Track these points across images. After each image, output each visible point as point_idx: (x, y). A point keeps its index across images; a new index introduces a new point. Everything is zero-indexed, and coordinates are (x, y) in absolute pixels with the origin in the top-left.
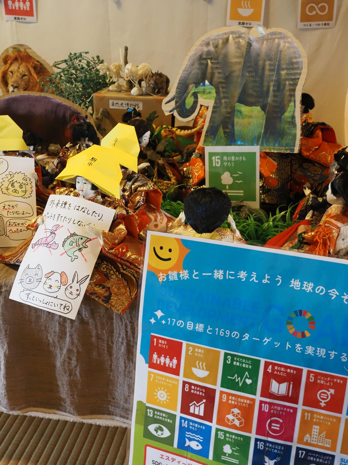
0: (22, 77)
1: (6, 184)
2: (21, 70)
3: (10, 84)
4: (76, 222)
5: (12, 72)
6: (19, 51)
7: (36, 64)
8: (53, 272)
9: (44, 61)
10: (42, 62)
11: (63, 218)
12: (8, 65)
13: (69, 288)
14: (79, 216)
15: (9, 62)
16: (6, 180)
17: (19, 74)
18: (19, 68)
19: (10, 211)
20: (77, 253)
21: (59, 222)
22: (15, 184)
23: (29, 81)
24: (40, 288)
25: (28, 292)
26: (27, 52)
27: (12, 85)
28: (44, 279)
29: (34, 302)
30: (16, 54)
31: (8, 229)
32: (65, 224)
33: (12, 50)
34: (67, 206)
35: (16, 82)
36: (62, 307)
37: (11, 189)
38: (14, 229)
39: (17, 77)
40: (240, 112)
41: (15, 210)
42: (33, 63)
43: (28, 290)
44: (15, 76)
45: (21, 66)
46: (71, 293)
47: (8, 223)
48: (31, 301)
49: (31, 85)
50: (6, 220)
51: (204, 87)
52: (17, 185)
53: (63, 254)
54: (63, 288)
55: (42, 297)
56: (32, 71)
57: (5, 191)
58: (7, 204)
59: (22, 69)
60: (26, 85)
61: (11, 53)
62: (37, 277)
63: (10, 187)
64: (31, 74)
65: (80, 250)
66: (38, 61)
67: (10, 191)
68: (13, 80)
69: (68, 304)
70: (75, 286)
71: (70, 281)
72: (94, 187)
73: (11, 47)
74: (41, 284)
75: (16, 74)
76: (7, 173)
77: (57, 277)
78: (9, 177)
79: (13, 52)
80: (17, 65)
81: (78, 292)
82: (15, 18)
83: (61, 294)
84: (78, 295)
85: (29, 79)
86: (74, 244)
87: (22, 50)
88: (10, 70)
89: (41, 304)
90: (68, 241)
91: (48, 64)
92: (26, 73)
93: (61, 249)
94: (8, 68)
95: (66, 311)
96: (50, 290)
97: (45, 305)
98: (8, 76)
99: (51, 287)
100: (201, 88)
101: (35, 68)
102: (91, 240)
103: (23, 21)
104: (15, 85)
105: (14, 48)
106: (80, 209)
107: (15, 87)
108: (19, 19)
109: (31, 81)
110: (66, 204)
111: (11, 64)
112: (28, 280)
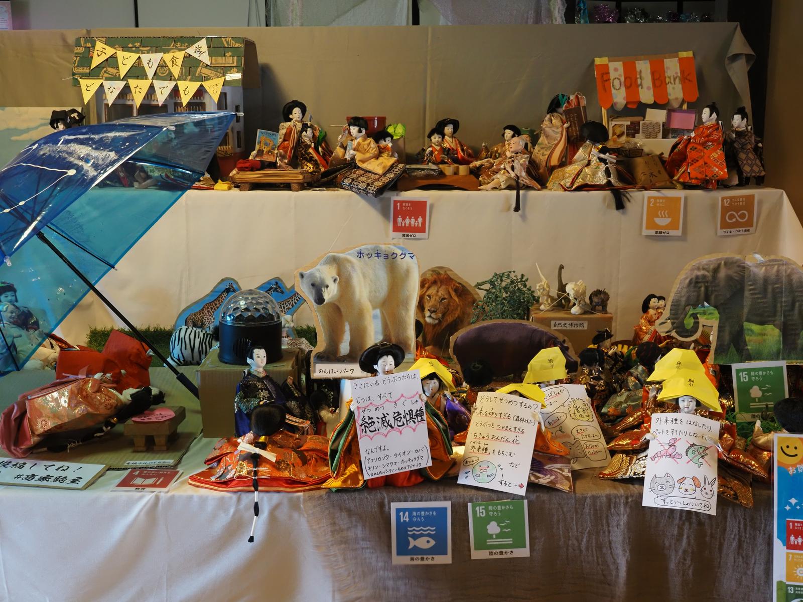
0: (441, 301)
1: (572, 410)
2: (440, 294)
3: (427, 308)
4: (692, 434)
5: (429, 296)
6: (439, 274)
7: (457, 287)
8: (684, 478)
9: (467, 283)
10: (464, 284)
11: (678, 432)
12: (425, 289)
13: (703, 489)
14: (692, 429)
15: (427, 285)
16: (571, 406)
17: (437, 298)
18: (438, 292)
19: (584, 434)
20: (701, 460)
21: (675, 436)
22: (579, 410)
23: (449, 304)
24: (676, 492)
25: (663, 498)
26: (447, 275)
27: (429, 310)
28: (677, 485)
29: (674, 505)
30: (435, 276)
31: (587, 451)
32: (682, 436)
33: (431, 272)
34: (678, 421)
35: (432, 306)
36: (703, 506)
37: (578, 414)
38: (591, 451)
39: (435, 300)
40: (751, 330)
41: (587, 433)
42: (454, 285)
43: (662, 495)
44: (433, 300)
45: (440, 289)
46: (706, 494)
47: (585, 446)
48: (669, 504)
49: (451, 308)
50: (582, 443)
51: (703, 309)
52: (580, 410)
53: (689, 461)
54: (698, 490)
55: (681, 500)
56: (453, 294)
57: (574, 417)
58: (579, 428)
59: (442, 292)
60: (445, 308)
61: (429, 276)
62: (669, 484)
63: (576, 412)
64: (451, 297)
65: (702, 457)
66: (459, 283)
67: (577, 416)
68: (430, 304)
69: (707, 503)
70: (708, 487)
71: (703, 484)
72: (698, 403)
73: (429, 270)
74: (676, 489)
75: (434, 298)
76: (570, 400)
78: (573, 404)
79: (432, 274)
80: (436, 288)
81: (712, 493)
82: (404, 235)
83: (698, 494)
84: (713, 495)
85: (449, 302)
86: (696, 453)
87: (442, 272)
88: (427, 293)
89: (682, 505)
90: (690, 451)
91: (470, 285)
92: (446, 297)
93: (685, 459)
94: (426, 292)
95: (707, 509)
96: (686, 493)
97: (686, 506)
98: (425, 300)
99: (686, 490)
100: (699, 309)
101: (456, 290)
102: (708, 448)
103: (413, 237)
104: (432, 309)
105: (433, 271)
106: (692, 423)
107: (431, 312)
108: (407, 235)
109: (452, 304)
110: (676, 420)
111: (428, 288)
112: (659, 487)
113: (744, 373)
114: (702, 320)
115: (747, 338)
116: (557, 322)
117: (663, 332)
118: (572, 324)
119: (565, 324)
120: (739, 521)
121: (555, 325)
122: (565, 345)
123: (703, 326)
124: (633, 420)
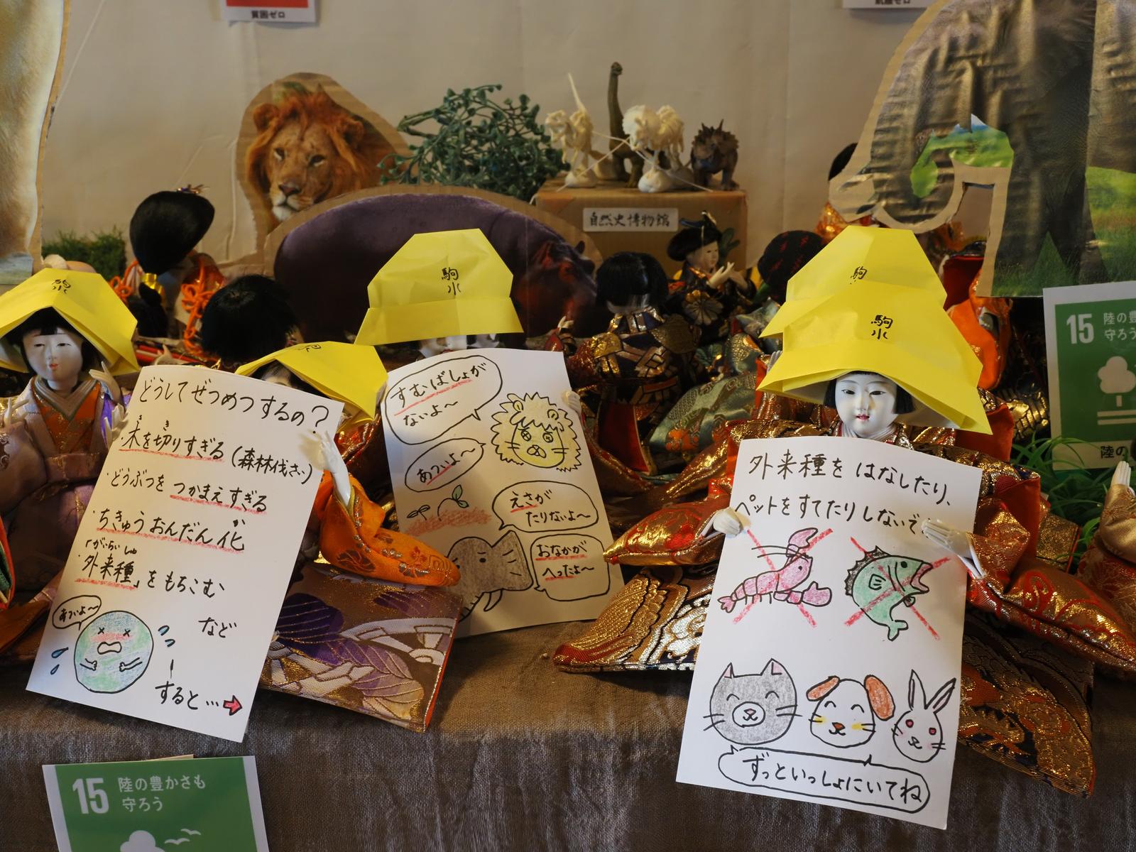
0: (311, 164)
1: (506, 431)
2: (307, 145)
3: (276, 182)
4: (873, 513)
5: (280, 151)
6: (303, 92)
7: (350, 126)
8: (834, 682)
9: (375, 115)
10: (370, 120)
11: (823, 508)
12: (269, 134)
13: (902, 725)
14: (874, 494)
15: (273, 123)
16: (504, 418)
17: (301, 156)
18: (302, 139)
19: (535, 511)
20: (902, 612)
21: (810, 520)
22: (532, 430)
23: (331, 173)
24: (799, 736)
25: (751, 754)
26: (325, 94)
27: (281, 188)
28: (806, 708)
29: (789, 784)
30: (294, 99)
31: (540, 566)
32: (837, 522)
33: (282, 89)
34: (828, 467)
36: (897, 791)
37: (525, 445)
38: (556, 566)
39: (296, 162)
40: (1110, 191)
41: (548, 507)
42: (343, 122)
43: (747, 746)
44: (290, 161)
45: (308, 133)
46: (914, 742)
47: (536, 551)
48: (772, 781)
49: (337, 182)
50: (527, 539)
51: (967, 135)
52: (536, 432)
53: (855, 618)
54: (884, 728)
55: (815, 767)
56: (341, 145)
57: (509, 454)
58: (521, 490)
59: (312, 140)
60: (322, 184)
61: (278, 98)
62: (776, 702)
63: (518, 438)
64: (337, 154)
65: (908, 600)
66: (357, 118)
67: (522, 452)
68: (284, 172)
69: (914, 781)
70: (923, 718)
71: (902, 706)
72: (904, 401)
73: (278, 83)
74: (801, 724)
75: (293, 155)
76: (502, 397)
77: (850, 694)
78: (512, 412)
79: (284, 94)
80: (297, 131)
81: (936, 739)
82: (255, 14)
83: (881, 746)
84: (939, 746)
85: (332, 168)
86: (886, 585)
87: (312, 88)
88: (275, 144)
89: (818, 789)
90: (864, 577)
91: (385, 123)
92: (324, 152)
93: (843, 606)
94: (271, 141)
95: (915, 805)
96: (837, 739)
97: (832, 791)
98: (271, 163)
99: (838, 728)
100: (956, 138)
101: (348, 136)
102: (931, 567)
103: (277, 19)
104: (290, 185)
105: (288, 85)
106: (876, 473)
107: (288, 193)
108: (264, 15)
109: (338, 171)
110: (819, 461)
111: (278, 130)
112: (740, 714)
113: (1082, 317)
114: (964, 168)
115: (1095, 215)
116: (600, 212)
117: (850, 211)
118: (637, 217)
119: (620, 217)
120: (1044, 829)
121: (594, 220)
122: (585, 257)
123: (966, 185)
124: (714, 465)
